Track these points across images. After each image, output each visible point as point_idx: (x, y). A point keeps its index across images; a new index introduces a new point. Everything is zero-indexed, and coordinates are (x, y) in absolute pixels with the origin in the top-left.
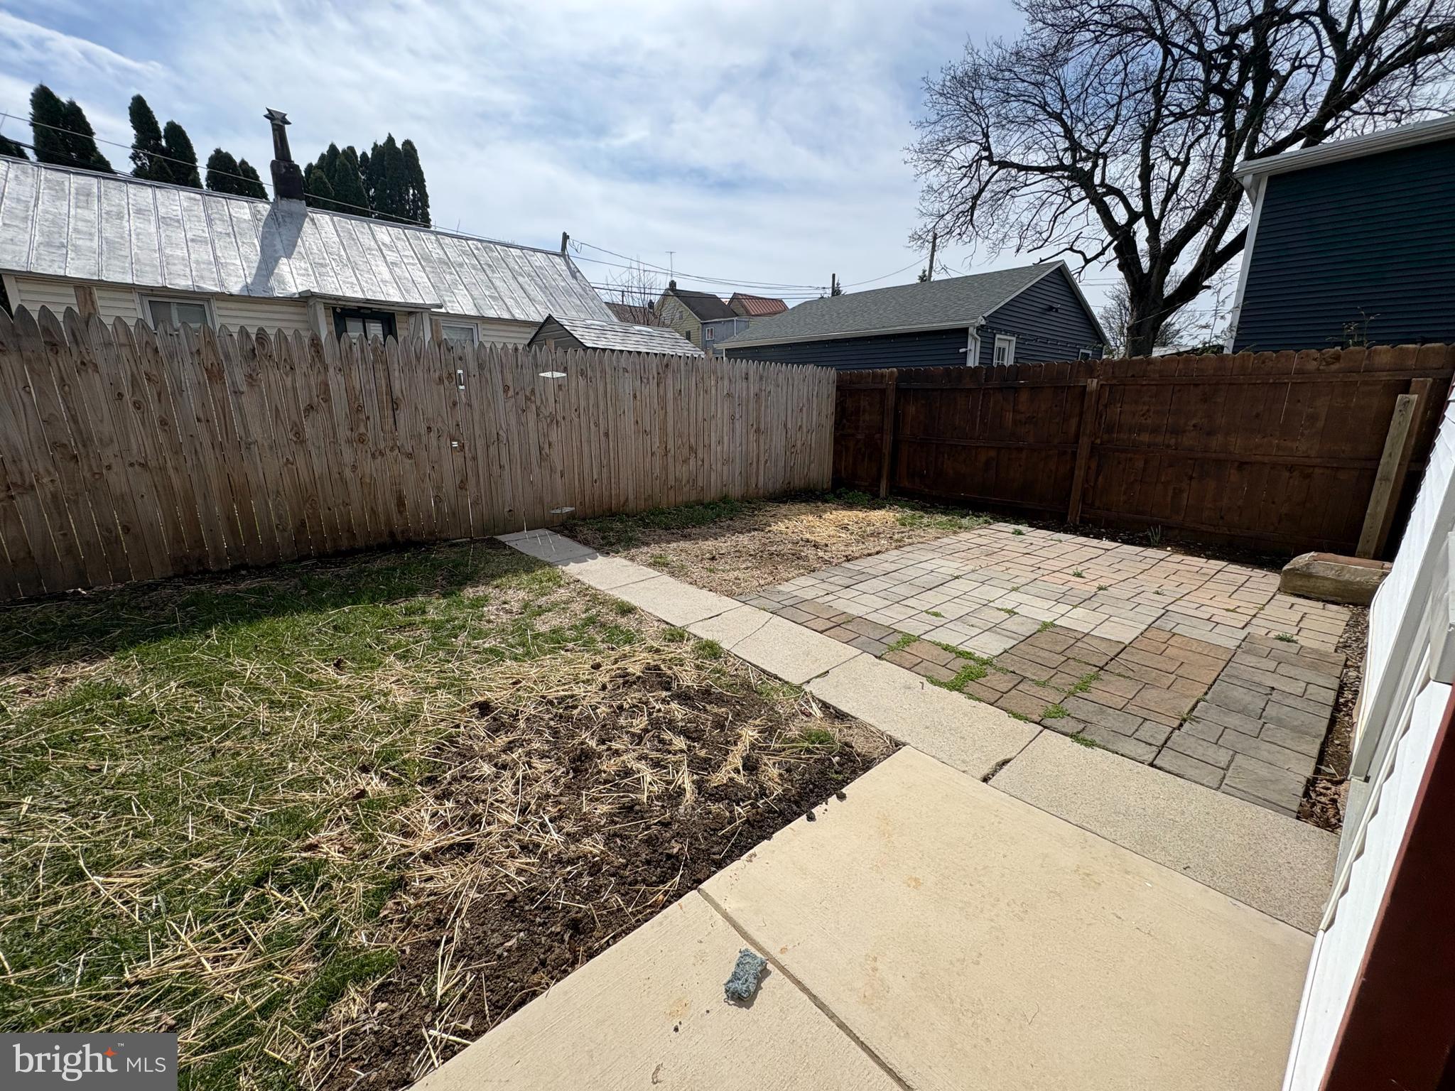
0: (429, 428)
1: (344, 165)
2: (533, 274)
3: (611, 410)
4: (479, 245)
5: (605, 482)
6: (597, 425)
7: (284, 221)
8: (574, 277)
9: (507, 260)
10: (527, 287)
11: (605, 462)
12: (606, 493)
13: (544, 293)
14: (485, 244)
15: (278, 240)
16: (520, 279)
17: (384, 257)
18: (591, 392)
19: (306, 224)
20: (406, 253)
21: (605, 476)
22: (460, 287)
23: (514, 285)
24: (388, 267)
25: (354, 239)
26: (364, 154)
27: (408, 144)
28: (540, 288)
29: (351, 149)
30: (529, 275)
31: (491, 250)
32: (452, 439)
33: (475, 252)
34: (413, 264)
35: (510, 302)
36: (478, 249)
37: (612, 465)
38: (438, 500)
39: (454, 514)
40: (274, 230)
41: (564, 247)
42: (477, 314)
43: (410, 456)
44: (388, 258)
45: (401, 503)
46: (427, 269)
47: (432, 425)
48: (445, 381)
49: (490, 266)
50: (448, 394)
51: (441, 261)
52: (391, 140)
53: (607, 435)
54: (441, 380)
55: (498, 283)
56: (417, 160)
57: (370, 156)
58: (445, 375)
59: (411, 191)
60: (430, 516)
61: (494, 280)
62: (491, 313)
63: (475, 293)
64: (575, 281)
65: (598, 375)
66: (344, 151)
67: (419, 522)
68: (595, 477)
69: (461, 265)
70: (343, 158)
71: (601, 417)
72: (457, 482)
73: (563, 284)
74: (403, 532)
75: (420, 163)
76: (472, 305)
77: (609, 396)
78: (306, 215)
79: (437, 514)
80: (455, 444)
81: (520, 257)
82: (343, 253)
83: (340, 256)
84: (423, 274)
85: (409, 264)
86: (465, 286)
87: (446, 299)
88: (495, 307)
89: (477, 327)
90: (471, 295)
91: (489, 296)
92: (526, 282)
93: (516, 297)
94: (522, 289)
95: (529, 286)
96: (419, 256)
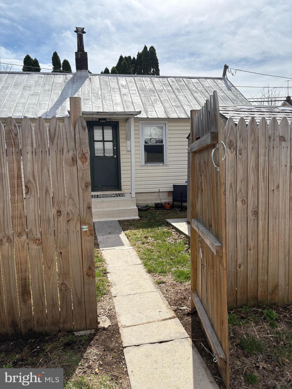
0: (59, 212)
1: (125, 63)
2: (204, 91)
3: (262, 185)
4: (174, 80)
5: (250, 266)
6: (244, 202)
7: (77, 81)
8: (229, 89)
9: (189, 85)
10: (198, 98)
11: (252, 244)
12: (251, 280)
14: (177, 79)
15: (71, 90)
16: (195, 95)
17: (120, 92)
18: (240, 167)
19: (86, 81)
20: (133, 89)
21: (251, 259)
22: (158, 103)
23: (191, 98)
24: (121, 96)
25: (107, 85)
26: (134, 58)
27: (152, 48)
29: (130, 57)
30: (201, 92)
31: (180, 81)
32: (82, 223)
33: (171, 83)
34: (135, 94)
36: (173, 82)
37: (261, 247)
38: (64, 288)
39: (80, 303)
40: (70, 86)
41: (225, 74)
42: (166, 117)
43: (39, 242)
44: (122, 92)
45: (25, 292)
46: (142, 95)
47: (62, 209)
48: (79, 162)
49: (178, 89)
50: (80, 175)
51: (151, 90)
52: (145, 48)
53: (256, 213)
54: (74, 160)
55: (181, 98)
56: (155, 54)
57: (136, 58)
58: (78, 156)
59: (152, 70)
60: (54, 305)
61: (179, 97)
62: (174, 116)
63: (167, 105)
64: (230, 92)
65: (250, 146)
66: (125, 57)
67: (42, 311)
68: (239, 262)
69: (161, 91)
70: (124, 60)
71: (250, 192)
72: (85, 270)
73: (222, 94)
74: (25, 322)
75: (157, 55)
76: (163, 112)
77: (261, 169)
78: (88, 77)
79: (62, 302)
80: (85, 228)
81: (197, 83)
82: (100, 92)
83: (97, 94)
84: (139, 98)
85: (133, 94)
86: (161, 102)
87: (149, 110)
88: (177, 112)
89: (165, 125)
90: (164, 106)
91: (174, 106)
92: (199, 96)
93: (192, 106)
94: (196, 100)
95: (201, 97)
96: (139, 89)
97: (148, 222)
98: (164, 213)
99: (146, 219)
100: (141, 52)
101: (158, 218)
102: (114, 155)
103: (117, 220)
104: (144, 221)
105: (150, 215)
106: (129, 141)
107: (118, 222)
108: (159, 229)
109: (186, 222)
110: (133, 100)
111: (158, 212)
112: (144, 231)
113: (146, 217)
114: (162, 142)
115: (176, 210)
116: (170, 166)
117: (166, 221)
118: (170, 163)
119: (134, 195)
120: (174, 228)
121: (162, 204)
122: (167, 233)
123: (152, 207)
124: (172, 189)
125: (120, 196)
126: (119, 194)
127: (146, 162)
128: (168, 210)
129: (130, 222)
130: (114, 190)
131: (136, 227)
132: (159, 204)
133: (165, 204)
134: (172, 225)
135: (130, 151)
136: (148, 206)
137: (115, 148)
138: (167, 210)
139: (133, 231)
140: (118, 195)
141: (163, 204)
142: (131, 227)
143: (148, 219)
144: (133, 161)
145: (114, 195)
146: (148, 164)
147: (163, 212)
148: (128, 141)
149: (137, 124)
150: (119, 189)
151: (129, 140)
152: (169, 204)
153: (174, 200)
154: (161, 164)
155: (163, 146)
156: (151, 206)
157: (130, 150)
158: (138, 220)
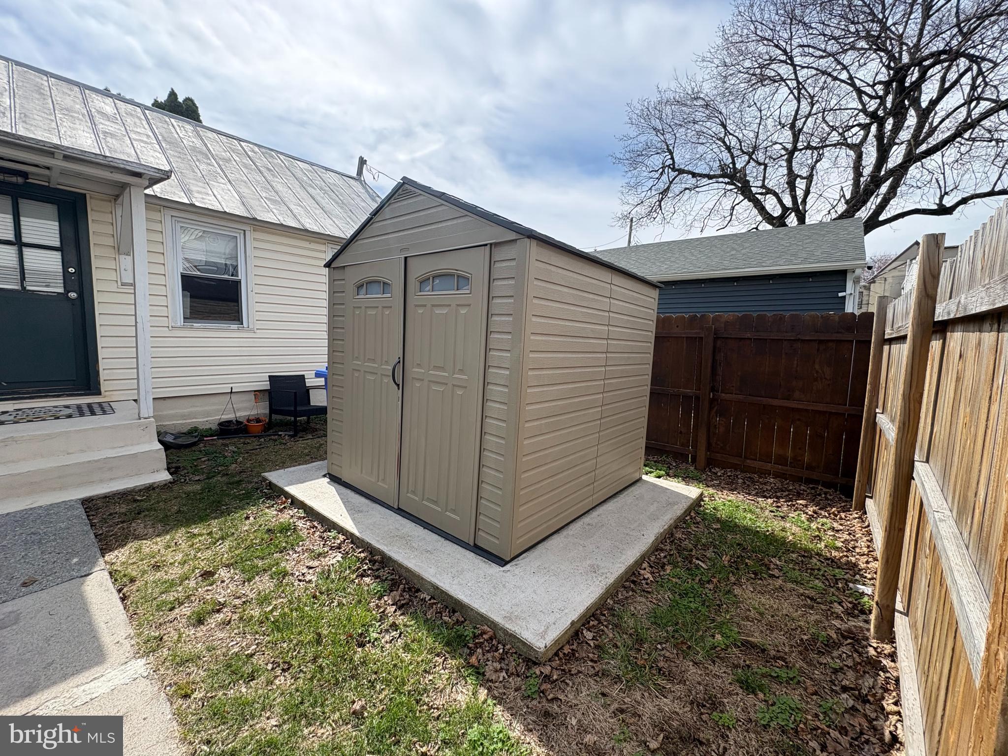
2: (327, 189)
4: (256, 149)
8: (374, 200)
9: (293, 170)
13: (342, 208)
14: (263, 149)
16: (310, 189)
17: (93, 124)
20: (139, 131)
22: (221, 180)
24: (96, 134)
25: (41, 94)
28: (337, 203)
30: (321, 189)
31: (272, 157)
33: (250, 153)
34: (146, 143)
35: (297, 210)
36: (253, 151)
41: (360, 172)
44: (100, 126)
46: (170, 152)
49: (269, 170)
51: (196, 150)
55: (279, 187)
61: (274, 184)
62: (269, 217)
63: (245, 191)
69: (228, 161)
76: (238, 203)
85: (136, 140)
86: (229, 181)
87: (194, 188)
88: (274, 211)
89: (245, 234)
90: (238, 193)
91: (266, 198)
92: (319, 194)
93: (308, 208)
94: (314, 199)
95: (323, 198)
96: (160, 138)
97: (203, 490)
98: (249, 447)
99: (197, 478)
100: (163, 101)
101: (234, 466)
102: (67, 291)
103: (76, 501)
104: (189, 488)
105: (208, 460)
106: (129, 258)
107: (81, 511)
108: (247, 518)
109: (325, 476)
110: (139, 153)
111: (230, 448)
112: (195, 536)
113: (196, 471)
114: (235, 272)
115: (281, 435)
116: (258, 331)
117: (265, 479)
118: (259, 325)
119: (147, 408)
120: (296, 503)
121: (238, 423)
122: (281, 532)
123: (210, 433)
124: (266, 385)
125: (93, 413)
126: (90, 406)
127: (187, 318)
128: (258, 436)
129: (136, 501)
130: (68, 395)
131: (160, 521)
132: (229, 422)
133: (249, 421)
134: (288, 495)
135: (131, 285)
136: (195, 429)
137: (71, 270)
138: (255, 437)
139: (148, 546)
140: (86, 409)
141: (241, 423)
142: (138, 526)
143: (201, 477)
144: (144, 312)
145: (68, 411)
146: (195, 324)
147: (244, 444)
148: (122, 257)
149: (156, 216)
150: (89, 389)
151: (128, 254)
152: (258, 420)
153: (272, 411)
154: (235, 327)
155: (238, 283)
156: (207, 430)
157: (132, 282)
158: (165, 487)
